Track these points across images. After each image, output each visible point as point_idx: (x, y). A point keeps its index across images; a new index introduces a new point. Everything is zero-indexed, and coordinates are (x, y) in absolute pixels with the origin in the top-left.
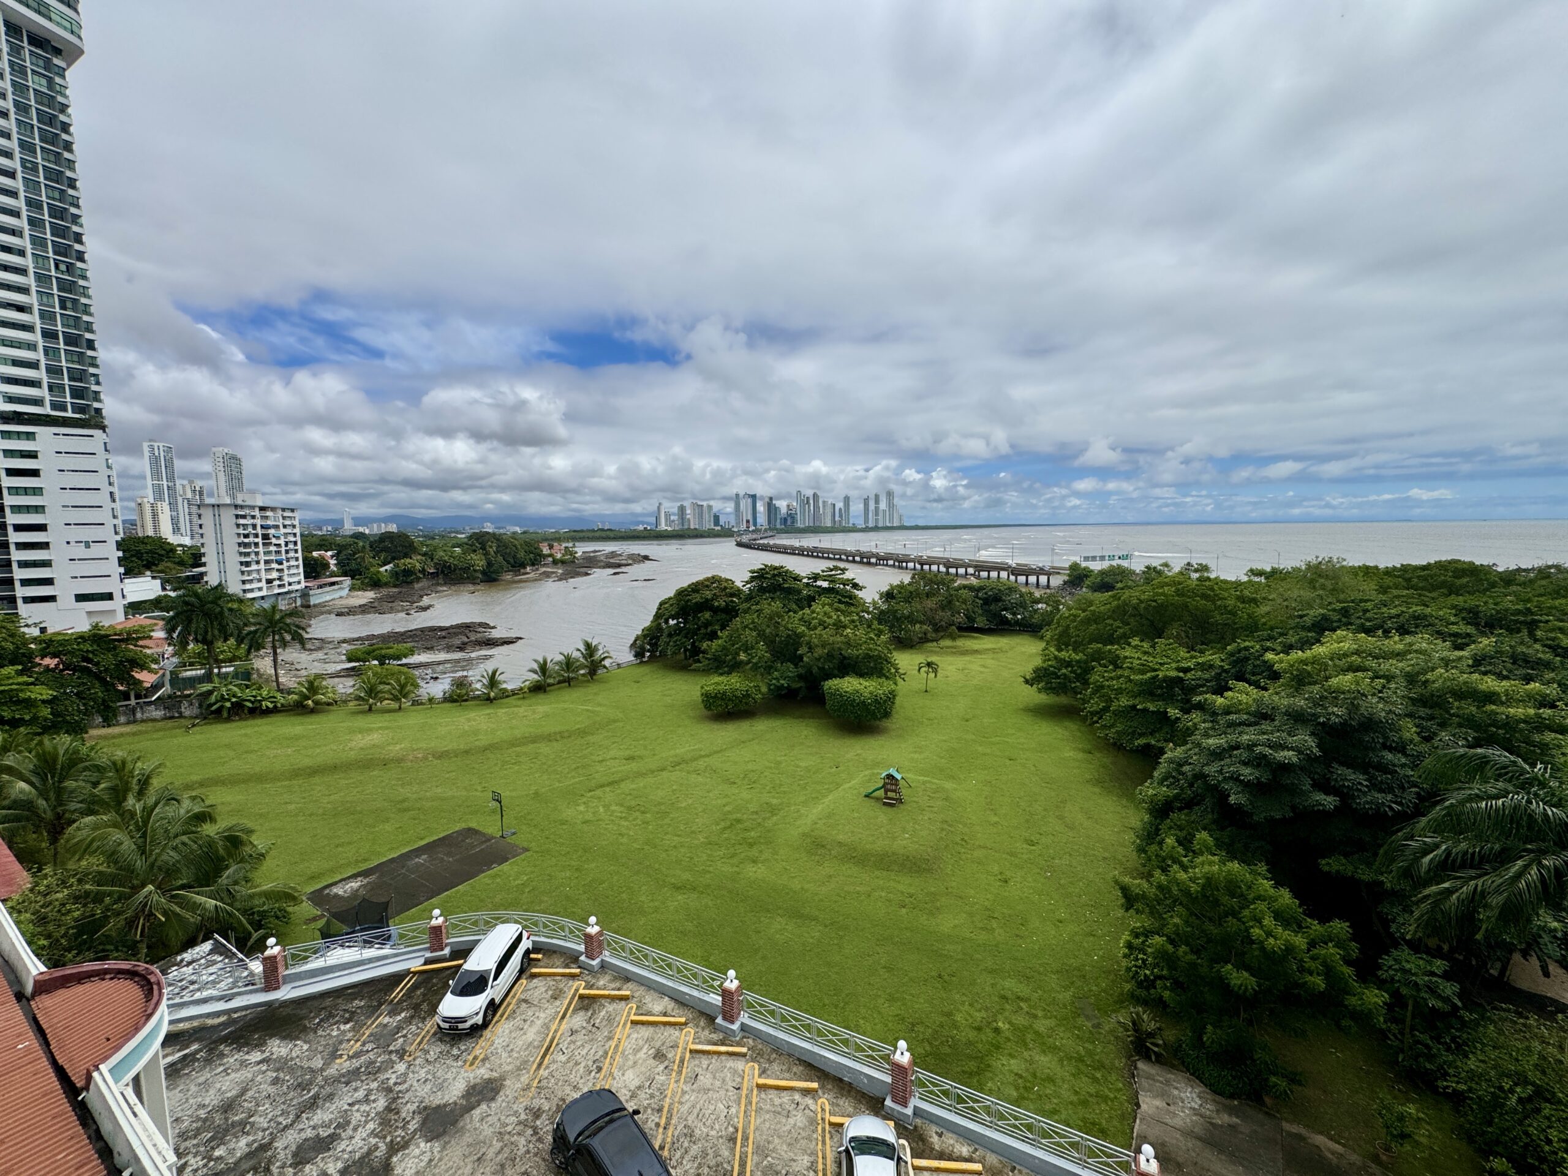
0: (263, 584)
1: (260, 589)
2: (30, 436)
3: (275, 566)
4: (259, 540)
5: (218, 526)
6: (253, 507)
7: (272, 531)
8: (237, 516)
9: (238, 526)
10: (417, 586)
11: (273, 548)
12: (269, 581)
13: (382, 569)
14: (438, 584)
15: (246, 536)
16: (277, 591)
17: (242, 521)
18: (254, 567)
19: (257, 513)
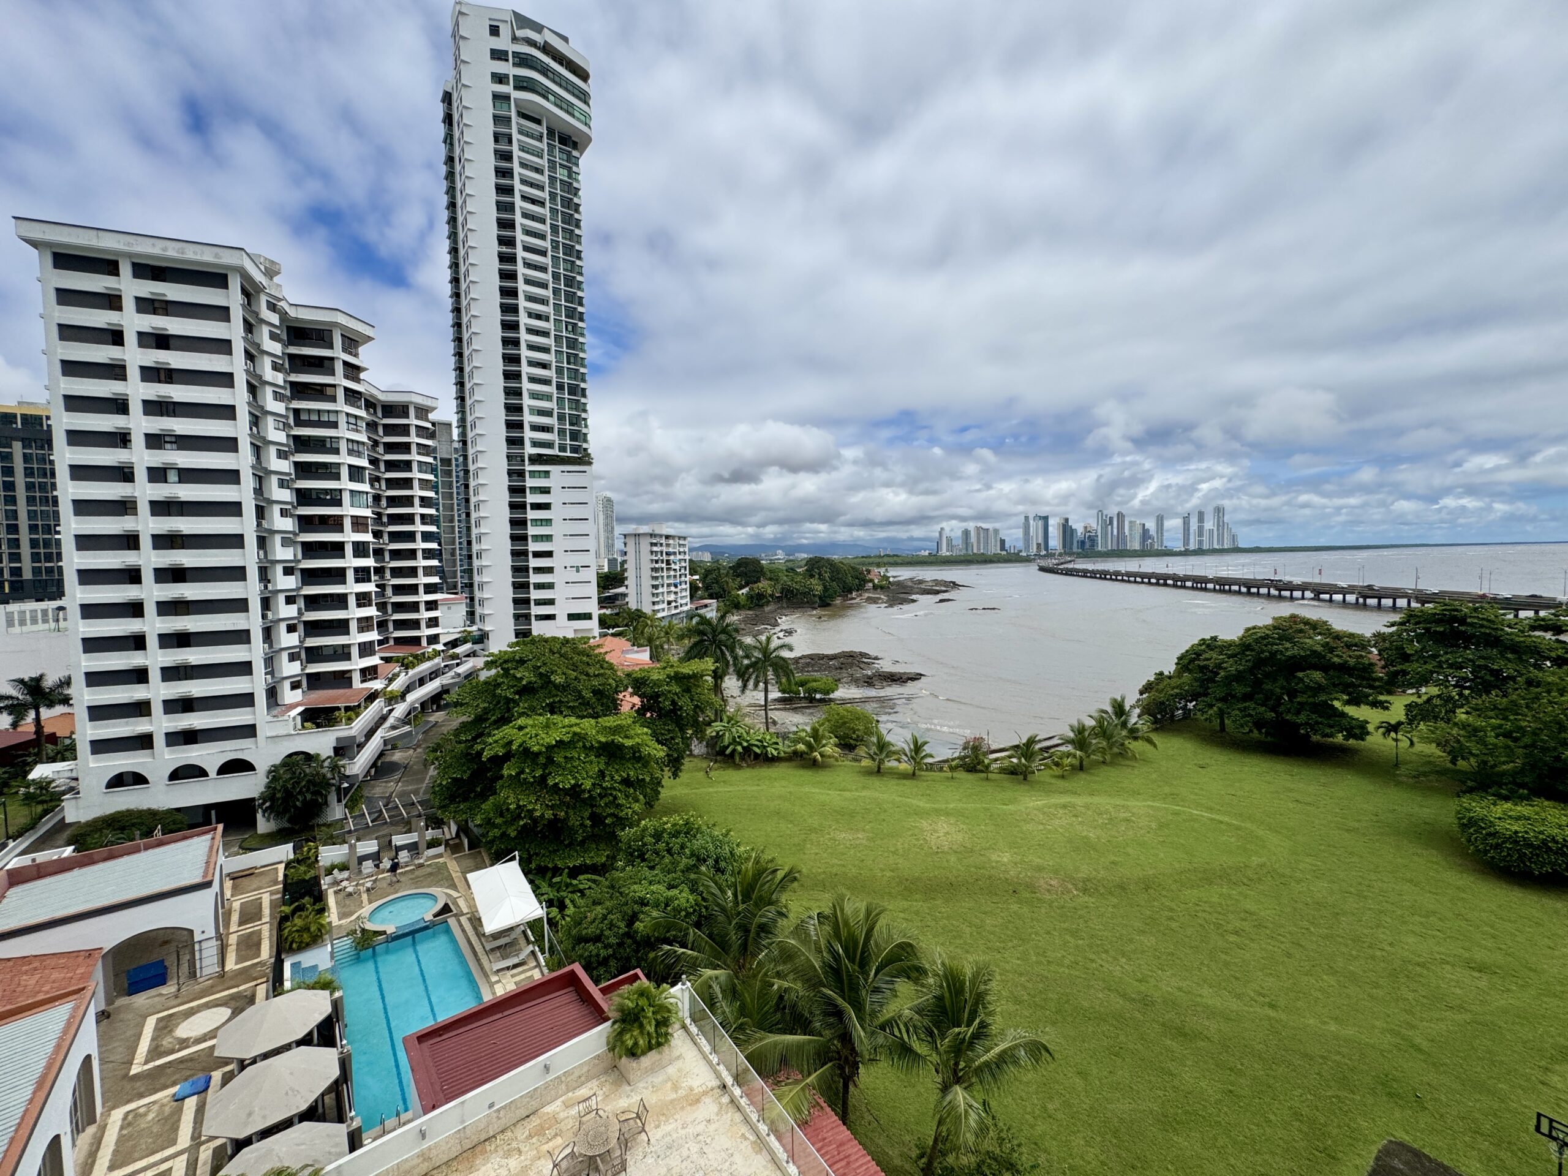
0: (665, 605)
1: (663, 610)
2: (547, 474)
3: (673, 589)
4: (664, 565)
5: (638, 552)
6: (661, 536)
7: (672, 558)
8: (652, 544)
9: (652, 552)
10: (767, 609)
11: (672, 573)
12: (669, 603)
13: (740, 592)
14: (783, 608)
15: (657, 562)
16: (674, 612)
17: (655, 549)
18: (660, 590)
19: (663, 541)
